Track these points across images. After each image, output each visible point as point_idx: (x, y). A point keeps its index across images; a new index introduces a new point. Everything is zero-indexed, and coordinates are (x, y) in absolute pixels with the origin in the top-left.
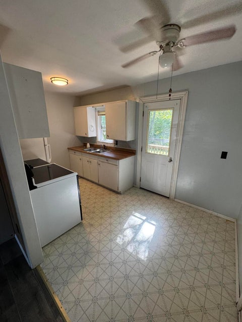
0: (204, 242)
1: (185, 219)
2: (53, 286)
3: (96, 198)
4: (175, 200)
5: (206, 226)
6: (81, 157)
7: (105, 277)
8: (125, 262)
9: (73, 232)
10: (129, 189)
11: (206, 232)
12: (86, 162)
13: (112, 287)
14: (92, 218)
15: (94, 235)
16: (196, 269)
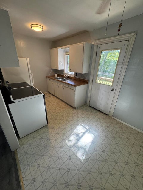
0: (130, 153)
1: (117, 132)
2: (21, 166)
3: (59, 110)
4: (113, 117)
5: (134, 140)
6: (53, 83)
7: (54, 167)
8: (69, 158)
9: (41, 130)
10: (82, 106)
11: (133, 146)
12: (56, 86)
13: (57, 175)
14: (54, 123)
15: (53, 135)
16: (121, 175)
